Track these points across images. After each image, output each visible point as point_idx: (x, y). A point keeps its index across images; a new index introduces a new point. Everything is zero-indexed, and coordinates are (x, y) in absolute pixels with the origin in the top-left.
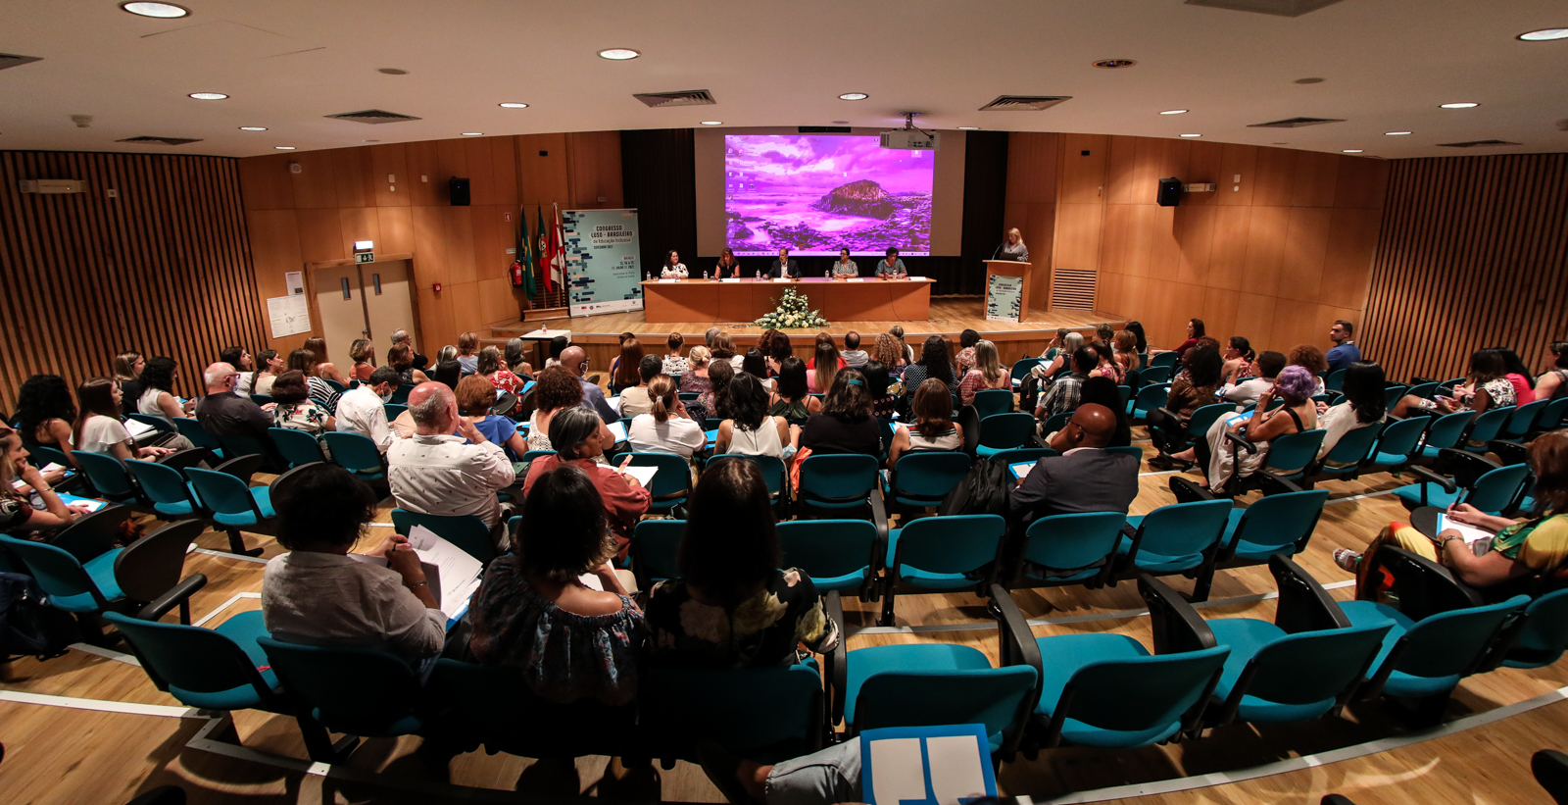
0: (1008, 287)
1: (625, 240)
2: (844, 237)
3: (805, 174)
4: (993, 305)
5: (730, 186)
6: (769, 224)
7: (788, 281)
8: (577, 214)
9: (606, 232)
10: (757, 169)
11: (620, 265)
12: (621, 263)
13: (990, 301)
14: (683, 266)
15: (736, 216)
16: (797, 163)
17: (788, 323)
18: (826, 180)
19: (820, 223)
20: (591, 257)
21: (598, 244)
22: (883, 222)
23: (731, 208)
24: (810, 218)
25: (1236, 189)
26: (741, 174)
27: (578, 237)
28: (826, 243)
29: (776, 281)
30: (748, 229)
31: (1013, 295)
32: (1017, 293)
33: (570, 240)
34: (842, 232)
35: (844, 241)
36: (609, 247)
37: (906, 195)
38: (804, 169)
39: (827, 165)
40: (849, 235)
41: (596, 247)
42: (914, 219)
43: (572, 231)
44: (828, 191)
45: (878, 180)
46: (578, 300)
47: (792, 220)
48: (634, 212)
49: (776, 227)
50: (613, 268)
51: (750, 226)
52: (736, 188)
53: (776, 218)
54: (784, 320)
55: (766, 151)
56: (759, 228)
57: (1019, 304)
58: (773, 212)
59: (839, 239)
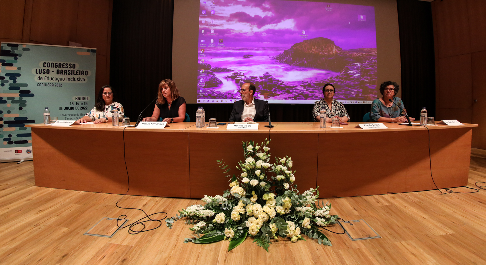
1: (78, 80)
2: (304, 87)
3: (268, 31)
5: (202, 41)
6: (236, 74)
7: (254, 127)
8: (20, 48)
9: (55, 69)
10: (226, 27)
11: (70, 106)
12: (72, 103)
15: (207, 66)
16: (260, 21)
18: (287, 36)
19: (283, 74)
20: (33, 95)
21: (43, 81)
22: (338, 74)
23: (202, 60)
24: (274, 70)
26: (212, 31)
27: (18, 72)
28: (288, 92)
29: (231, 127)
30: (218, 79)
33: (7, 75)
34: (303, 82)
35: (305, 90)
36: (57, 85)
37: (357, 51)
38: (268, 27)
39: (288, 24)
40: (309, 85)
41: (40, 85)
43: (11, 65)
44: (289, 46)
45: (333, 39)
46: (10, 143)
48: (93, 51)
49: (243, 77)
50: (61, 108)
51: (220, 76)
52: (207, 42)
53: (243, 69)
54: (244, 217)
55: (234, 12)
56: (227, 78)
58: (240, 63)
59: (300, 88)
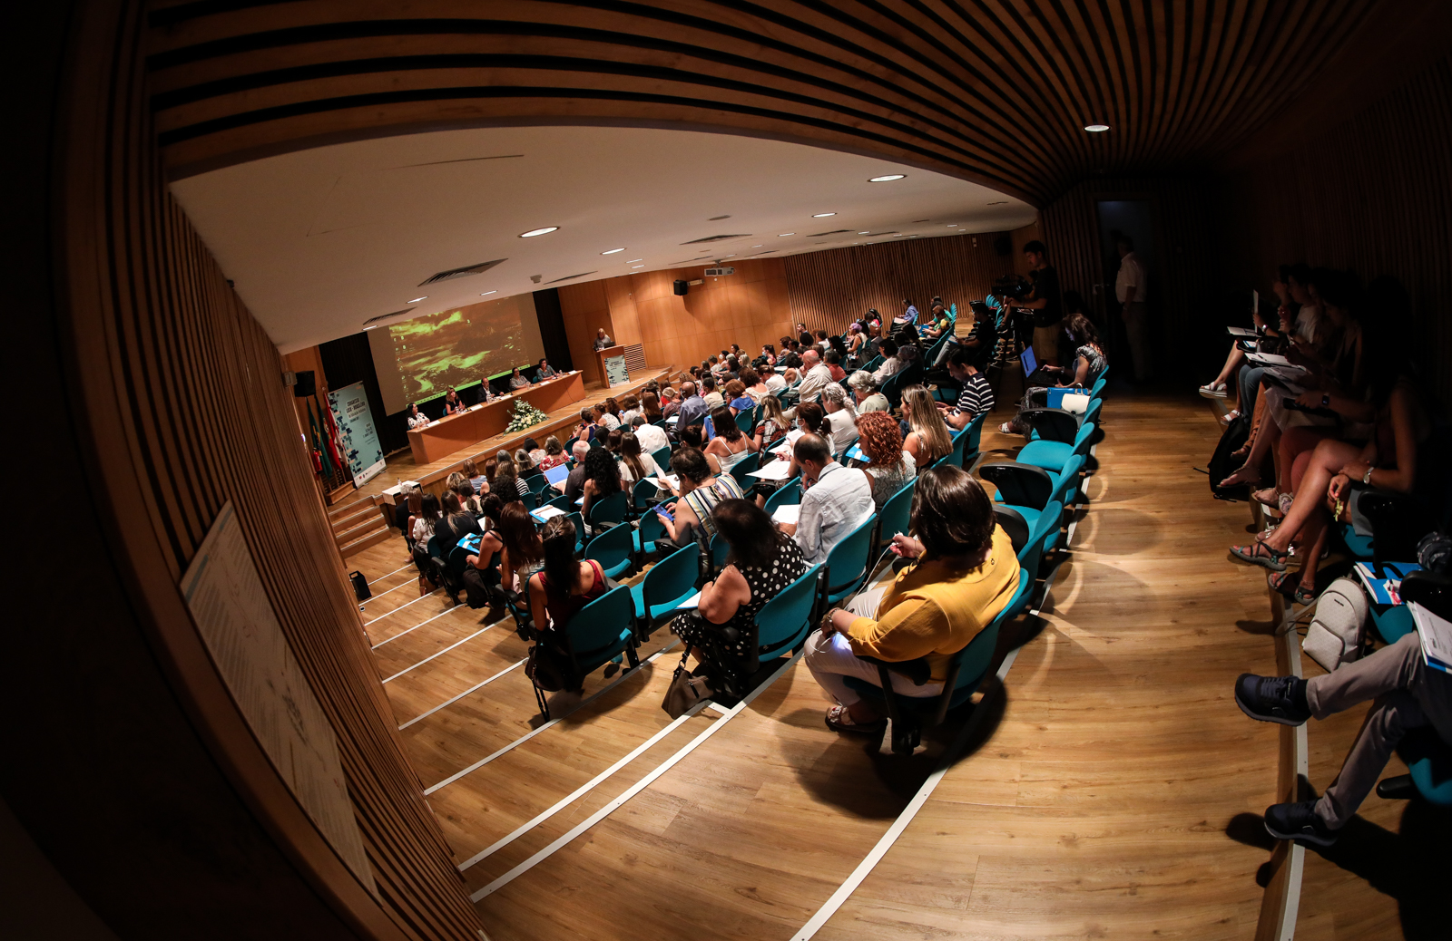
0: (617, 363)
1: (363, 410)
2: (479, 369)
3: (444, 327)
4: (612, 377)
5: (397, 349)
6: (429, 373)
8: (335, 395)
9: (353, 406)
10: (413, 331)
11: (366, 433)
12: (366, 431)
13: (610, 376)
14: (422, 414)
15: (406, 372)
17: (529, 422)
18: (457, 328)
19: (461, 362)
20: (351, 431)
21: (352, 418)
23: (401, 367)
24: (454, 360)
25: (716, 280)
26: (402, 338)
27: (340, 415)
30: (416, 381)
31: (622, 367)
32: (623, 365)
33: (337, 419)
34: (476, 365)
36: (358, 418)
38: (443, 323)
40: (481, 367)
41: (352, 421)
42: (515, 342)
43: (336, 411)
44: (461, 336)
46: (356, 472)
47: (443, 365)
48: (361, 384)
49: (435, 374)
50: (364, 437)
51: (417, 378)
52: (401, 348)
53: (433, 367)
56: (423, 378)
57: (626, 372)
58: (430, 362)
59: (476, 371)
